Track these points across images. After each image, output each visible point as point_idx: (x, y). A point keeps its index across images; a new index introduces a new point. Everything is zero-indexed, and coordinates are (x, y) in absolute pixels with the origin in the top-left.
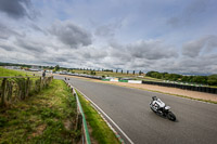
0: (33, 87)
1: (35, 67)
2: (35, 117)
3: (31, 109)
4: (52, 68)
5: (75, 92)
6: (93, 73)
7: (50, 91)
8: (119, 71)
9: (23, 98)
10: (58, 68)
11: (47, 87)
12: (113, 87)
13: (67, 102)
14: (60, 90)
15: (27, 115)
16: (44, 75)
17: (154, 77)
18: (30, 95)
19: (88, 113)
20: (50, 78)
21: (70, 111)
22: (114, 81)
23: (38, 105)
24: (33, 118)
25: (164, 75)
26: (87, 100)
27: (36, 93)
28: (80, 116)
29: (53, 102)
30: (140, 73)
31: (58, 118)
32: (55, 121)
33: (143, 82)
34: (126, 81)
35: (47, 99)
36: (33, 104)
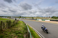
0: (12, 24)
1: (13, 17)
2: (13, 34)
3: (12, 31)
4: (18, 17)
5: (27, 25)
6: (33, 18)
7: (18, 25)
8: (42, 17)
9: (9, 28)
10: (20, 17)
11: (17, 23)
12: (40, 22)
15: (10, 33)
16: (16, 19)
18: (11, 27)
19: (31, 32)
20: (18, 20)
21: (25, 31)
22: (40, 20)
23: (14, 30)
24: (12, 34)
26: (31, 27)
27: (13, 26)
28: (29, 33)
30: (49, 17)
31: (21, 34)
32: (20, 35)
33: (50, 20)
34: (44, 20)
35: (17, 28)
36: (12, 30)
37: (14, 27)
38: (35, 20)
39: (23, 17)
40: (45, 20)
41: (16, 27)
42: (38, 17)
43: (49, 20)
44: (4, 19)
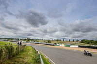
0: (15, 51)
4: (25, 40)
5: (39, 53)
6: (49, 42)
7: (25, 53)
9: (9, 58)
10: (29, 40)
11: (23, 51)
12: (61, 49)
13: (35, 59)
14: (31, 52)
17: (85, 43)
18: (13, 56)
20: (24, 46)
22: (62, 46)
25: (92, 42)
26: (46, 57)
27: (17, 54)
29: (26, 60)
30: (77, 41)
33: (79, 46)
34: (69, 46)
35: (23, 58)
36: (15, 61)
37: (18, 56)
38: (53, 45)
39: (33, 40)
40: (71, 46)
41: (21, 58)
42: (58, 40)
43: (77, 46)
44: (2, 44)
